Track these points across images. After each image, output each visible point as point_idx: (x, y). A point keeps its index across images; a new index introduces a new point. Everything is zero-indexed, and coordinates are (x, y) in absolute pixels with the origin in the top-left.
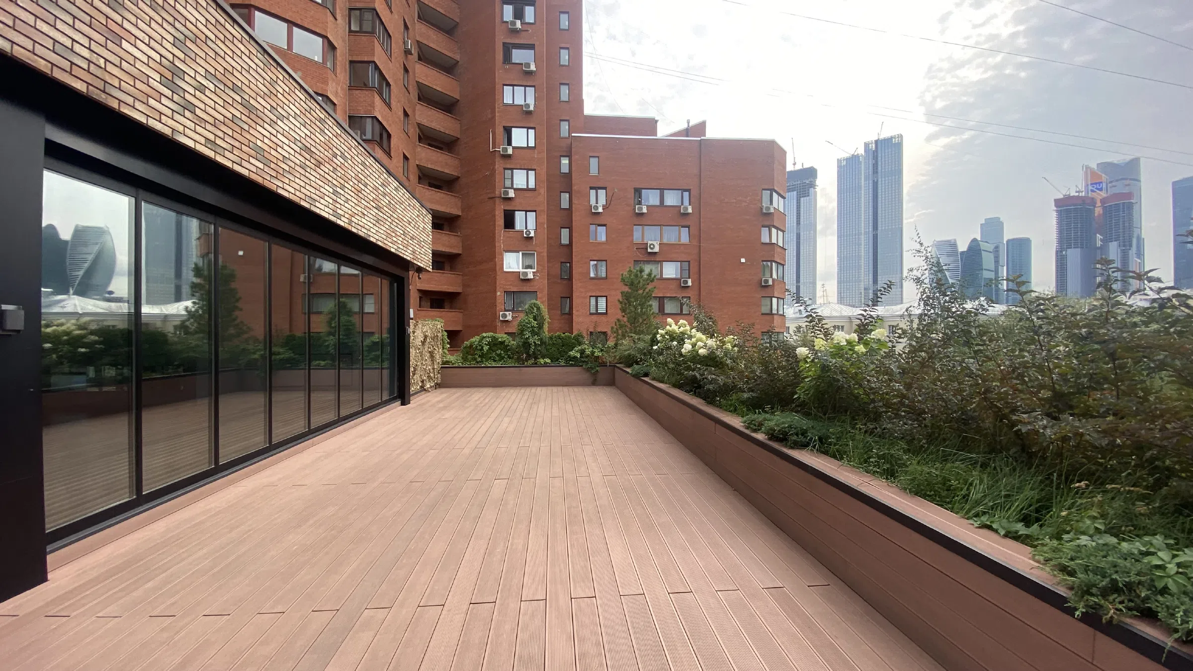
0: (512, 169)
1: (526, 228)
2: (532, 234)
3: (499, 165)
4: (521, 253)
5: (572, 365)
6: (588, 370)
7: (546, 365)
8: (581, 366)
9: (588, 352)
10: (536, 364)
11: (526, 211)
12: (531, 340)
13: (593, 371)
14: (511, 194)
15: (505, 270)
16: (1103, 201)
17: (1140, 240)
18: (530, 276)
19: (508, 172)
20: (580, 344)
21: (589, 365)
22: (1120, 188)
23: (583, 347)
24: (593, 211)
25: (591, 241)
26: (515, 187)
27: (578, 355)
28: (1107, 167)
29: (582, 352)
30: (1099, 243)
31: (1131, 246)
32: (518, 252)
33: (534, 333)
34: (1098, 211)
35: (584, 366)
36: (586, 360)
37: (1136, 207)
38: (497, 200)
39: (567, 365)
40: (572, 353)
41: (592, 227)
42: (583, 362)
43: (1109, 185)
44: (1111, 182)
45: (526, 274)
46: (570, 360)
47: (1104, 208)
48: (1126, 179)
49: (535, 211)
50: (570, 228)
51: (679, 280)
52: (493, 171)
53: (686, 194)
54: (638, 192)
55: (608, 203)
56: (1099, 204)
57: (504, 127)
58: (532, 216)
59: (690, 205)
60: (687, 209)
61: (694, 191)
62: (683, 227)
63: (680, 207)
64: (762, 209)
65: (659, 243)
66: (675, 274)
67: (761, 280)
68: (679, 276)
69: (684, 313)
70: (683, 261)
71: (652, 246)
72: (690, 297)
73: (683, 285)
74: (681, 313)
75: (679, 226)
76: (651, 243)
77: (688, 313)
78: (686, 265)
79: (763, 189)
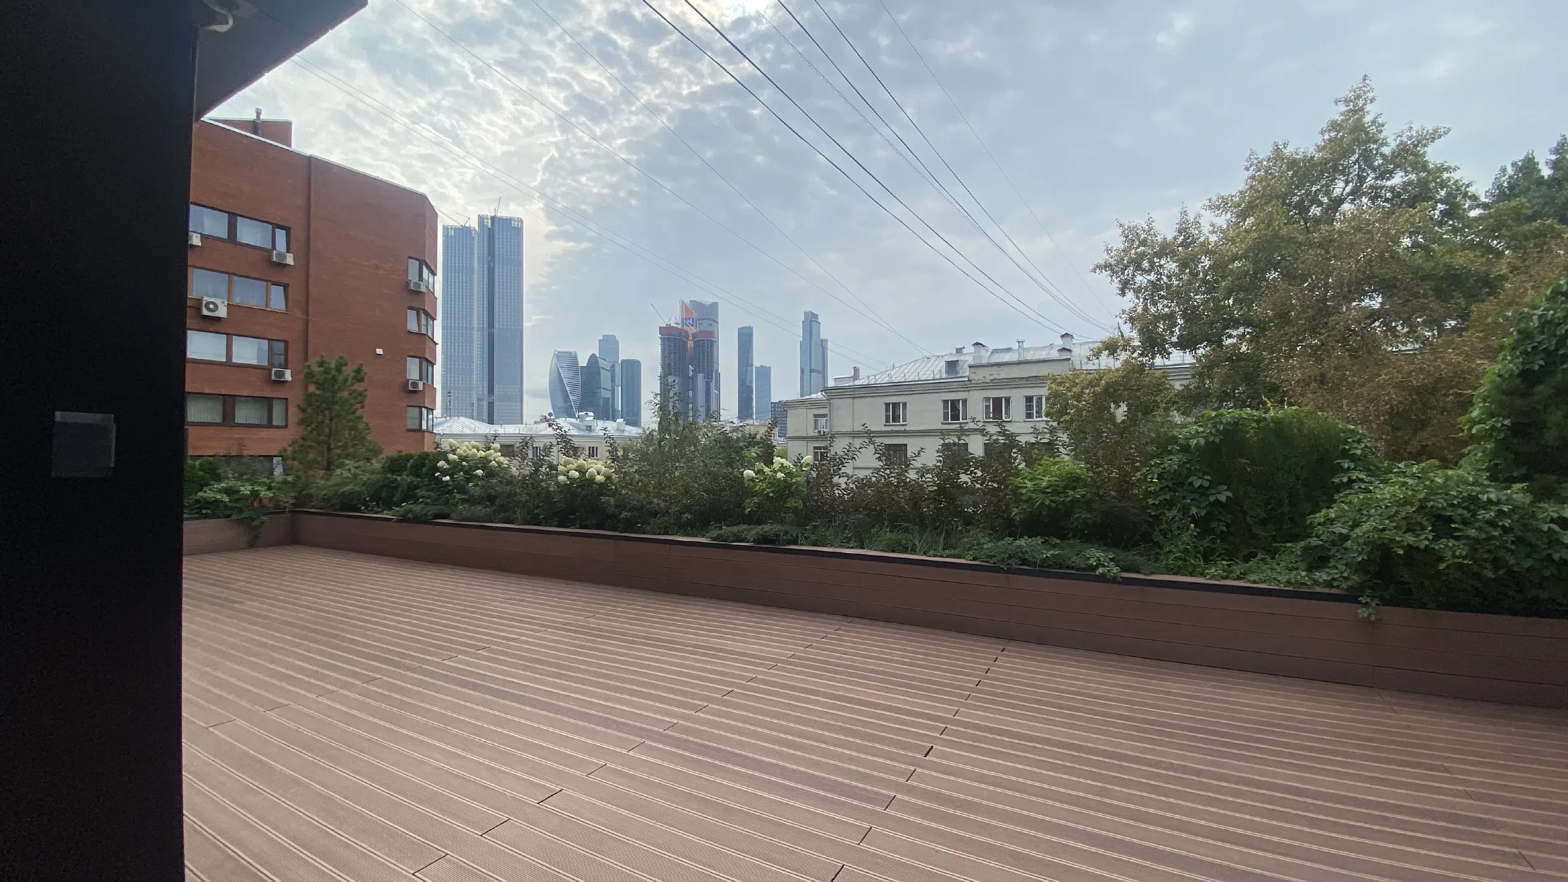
16: (694, 336)
17: (718, 375)
22: (705, 327)
28: (697, 305)
30: (691, 373)
31: (712, 379)
34: (690, 344)
37: (715, 344)
43: (698, 322)
44: (699, 320)
47: (695, 343)
48: (709, 319)
51: (268, 370)
53: (281, 233)
56: (691, 338)
59: (288, 251)
60: (284, 257)
61: (298, 233)
62: (274, 284)
63: (269, 252)
64: (408, 283)
65: (226, 303)
66: (258, 359)
67: (408, 383)
68: (265, 363)
69: (274, 424)
70: (272, 340)
71: (211, 306)
72: (287, 399)
73: (273, 377)
74: (269, 425)
75: (267, 281)
76: (210, 300)
77: (284, 424)
78: (280, 346)
79: (410, 258)
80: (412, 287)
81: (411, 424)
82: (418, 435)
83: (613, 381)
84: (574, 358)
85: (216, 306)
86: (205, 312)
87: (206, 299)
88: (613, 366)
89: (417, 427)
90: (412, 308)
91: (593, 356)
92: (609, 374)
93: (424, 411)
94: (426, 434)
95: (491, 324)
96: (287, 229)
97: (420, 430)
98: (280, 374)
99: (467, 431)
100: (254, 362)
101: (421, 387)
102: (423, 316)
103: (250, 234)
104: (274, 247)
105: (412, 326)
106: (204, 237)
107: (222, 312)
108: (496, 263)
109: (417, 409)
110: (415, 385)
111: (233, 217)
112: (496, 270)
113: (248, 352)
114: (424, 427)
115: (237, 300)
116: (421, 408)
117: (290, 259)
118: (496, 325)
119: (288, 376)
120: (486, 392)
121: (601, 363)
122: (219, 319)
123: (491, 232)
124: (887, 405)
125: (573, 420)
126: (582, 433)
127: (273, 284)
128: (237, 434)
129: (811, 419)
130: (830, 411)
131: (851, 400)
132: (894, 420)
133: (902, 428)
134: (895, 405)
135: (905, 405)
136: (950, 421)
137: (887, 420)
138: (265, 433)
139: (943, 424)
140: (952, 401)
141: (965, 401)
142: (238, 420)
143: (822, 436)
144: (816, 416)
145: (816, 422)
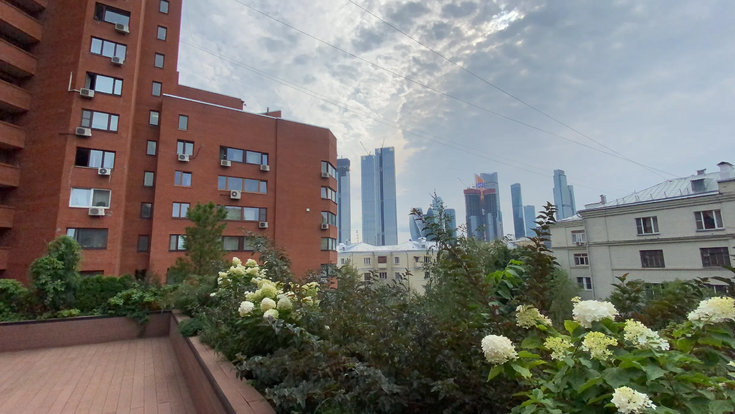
0: (92, 111)
1: (102, 166)
2: (108, 173)
3: (76, 105)
4: (92, 190)
5: (111, 316)
6: (134, 319)
7: (71, 318)
8: (125, 315)
9: (135, 297)
10: (56, 317)
11: (104, 151)
12: (50, 287)
13: (140, 321)
14: (88, 133)
15: (70, 206)
18: (102, 213)
19: (87, 114)
20: (126, 288)
21: (135, 314)
23: (129, 291)
24: (180, 159)
25: (176, 185)
26: (93, 127)
27: (121, 302)
29: (128, 298)
30: (483, 214)
32: (90, 189)
33: (55, 276)
35: (128, 316)
36: (133, 307)
38: (70, 138)
39: (106, 315)
40: (113, 300)
41: (178, 174)
42: (129, 310)
45: (97, 211)
46: (109, 309)
49: (115, 152)
50: (155, 172)
51: (258, 222)
52: (70, 110)
53: (265, 157)
54: (224, 149)
55: (195, 154)
57: (87, 72)
58: (110, 157)
59: (268, 165)
60: (265, 168)
61: (272, 155)
62: (262, 181)
63: (260, 165)
64: (321, 174)
65: (241, 192)
66: (255, 218)
67: (321, 225)
68: (257, 220)
70: (261, 208)
71: (234, 194)
73: (260, 226)
75: (258, 180)
76: (234, 191)
78: (263, 211)
79: (322, 161)
80: (323, 176)
81: (324, 247)
82: (327, 253)
85: (236, 193)
86: (232, 197)
87: (232, 191)
89: (326, 249)
90: (322, 187)
93: (330, 240)
94: (331, 252)
96: (267, 154)
97: (328, 250)
98: (263, 224)
100: (253, 219)
101: (327, 227)
102: (329, 191)
103: (253, 158)
104: (262, 163)
105: (323, 195)
106: (232, 162)
107: (239, 197)
109: (326, 239)
110: (325, 226)
111: (245, 151)
113: (250, 215)
114: (330, 248)
115: (246, 190)
116: (328, 238)
117: (268, 169)
119: (266, 226)
122: (237, 200)
124: (638, 220)
125: (415, 242)
126: (420, 249)
128: (244, 255)
129: (570, 234)
130: (586, 227)
131: (603, 218)
132: (646, 231)
133: (655, 237)
134: (646, 220)
135: (655, 219)
136: (704, 229)
137: (640, 231)
139: (697, 231)
140: (704, 213)
141: (718, 212)
142: (245, 249)
143: (580, 246)
144: (573, 232)
145: (574, 236)
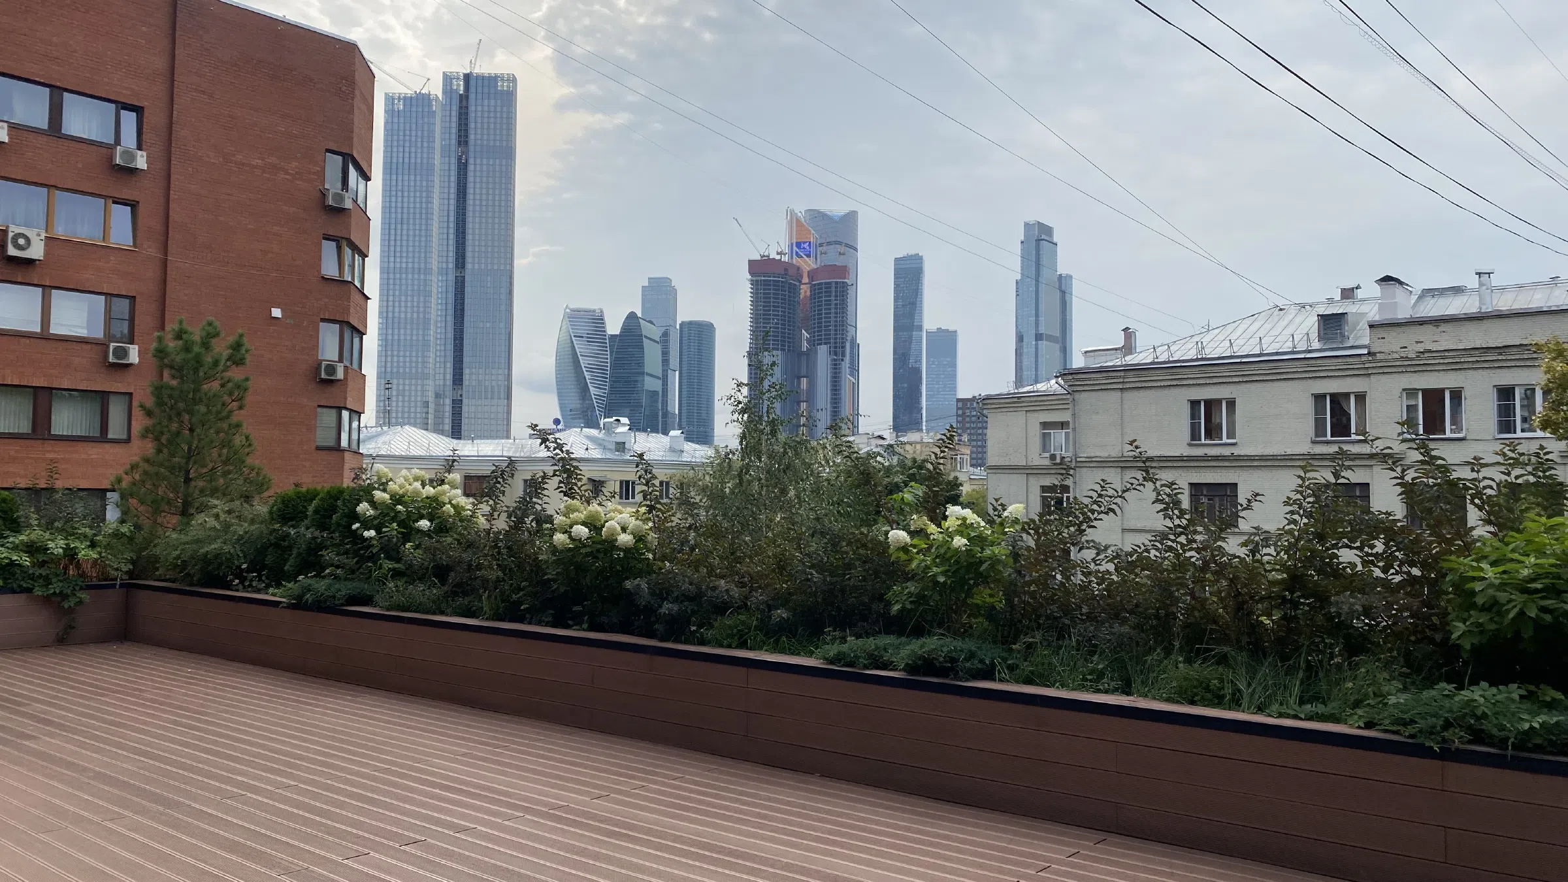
16: (812, 274)
17: (855, 346)
22: (832, 257)
28: (818, 217)
30: (805, 346)
31: (843, 355)
34: (805, 290)
37: (851, 291)
43: (819, 249)
44: (821, 245)
47: (813, 289)
48: (839, 243)
51: (102, 345)
53: (129, 118)
56: (805, 280)
59: (140, 148)
60: (132, 157)
61: (155, 117)
62: (117, 202)
63: (111, 148)
64: (323, 194)
65: (43, 235)
66: (89, 326)
67: (320, 365)
68: (99, 334)
69: (110, 436)
70: (112, 295)
71: (21, 241)
72: (131, 394)
73: (111, 359)
74: (102, 437)
75: (103, 197)
76: (18, 230)
77: (125, 437)
78: (122, 306)
79: (328, 151)
80: (330, 202)
81: (327, 440)
82: (332, 457)
83: (665, 362)
84: (598, 321)
85: (28, 240)
86: (12, 251)
87: (14, 230)
88: (666, 334)
89: (332, 443)
90: (327, 238)
91: (632, 316)
92: (658, 349)
93: (345, 414)
94: (347, 455)
95: (460, 261)
96: (138, 110)
97: (337, 448)
98: (122, 353)
99: (416, 451)
100: (82, 332)
101: (340, 374)
102: (348, 252)
103: (83, 121)
104: (118, 141)
105: (329, 268)
106: (12, 129)
107: (36, 251)
108: (471, 154)
109: (334, 412)
110: (331, 369)
111: (57, 92)
112: (471, 167)
113: (74, 316)
114: (344, 443)
115: (60, 231)
116: (340, 409)
117: (141, 162)
118: (469, 266)
119: (134, 356)
120: (449, 382)
121: (647, 329)
122: (30, 262)
123: (464, 99)
124: (1194, 404)
125: (593, 432)
126: (609, 455)
127: (114, 202)
128: (52, 452)
129: (1035, 431)
130: (1074, 415)
131: (1119, 394)
132: (1209, 435)
133: (1226, 451)
134: (1211, 405)
135: (1231, 404)
136: (1329, 437)
137: (1195, 435)
138: (95, 452)
139: (1313, 442)
140: (1333, 396)
141: (1361, 398)
142: (56, 430)
143: (1064, 467)
144: (1045, 425)
145: (1045, 438)
